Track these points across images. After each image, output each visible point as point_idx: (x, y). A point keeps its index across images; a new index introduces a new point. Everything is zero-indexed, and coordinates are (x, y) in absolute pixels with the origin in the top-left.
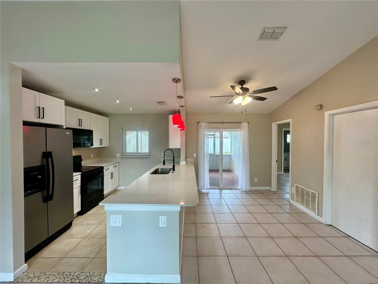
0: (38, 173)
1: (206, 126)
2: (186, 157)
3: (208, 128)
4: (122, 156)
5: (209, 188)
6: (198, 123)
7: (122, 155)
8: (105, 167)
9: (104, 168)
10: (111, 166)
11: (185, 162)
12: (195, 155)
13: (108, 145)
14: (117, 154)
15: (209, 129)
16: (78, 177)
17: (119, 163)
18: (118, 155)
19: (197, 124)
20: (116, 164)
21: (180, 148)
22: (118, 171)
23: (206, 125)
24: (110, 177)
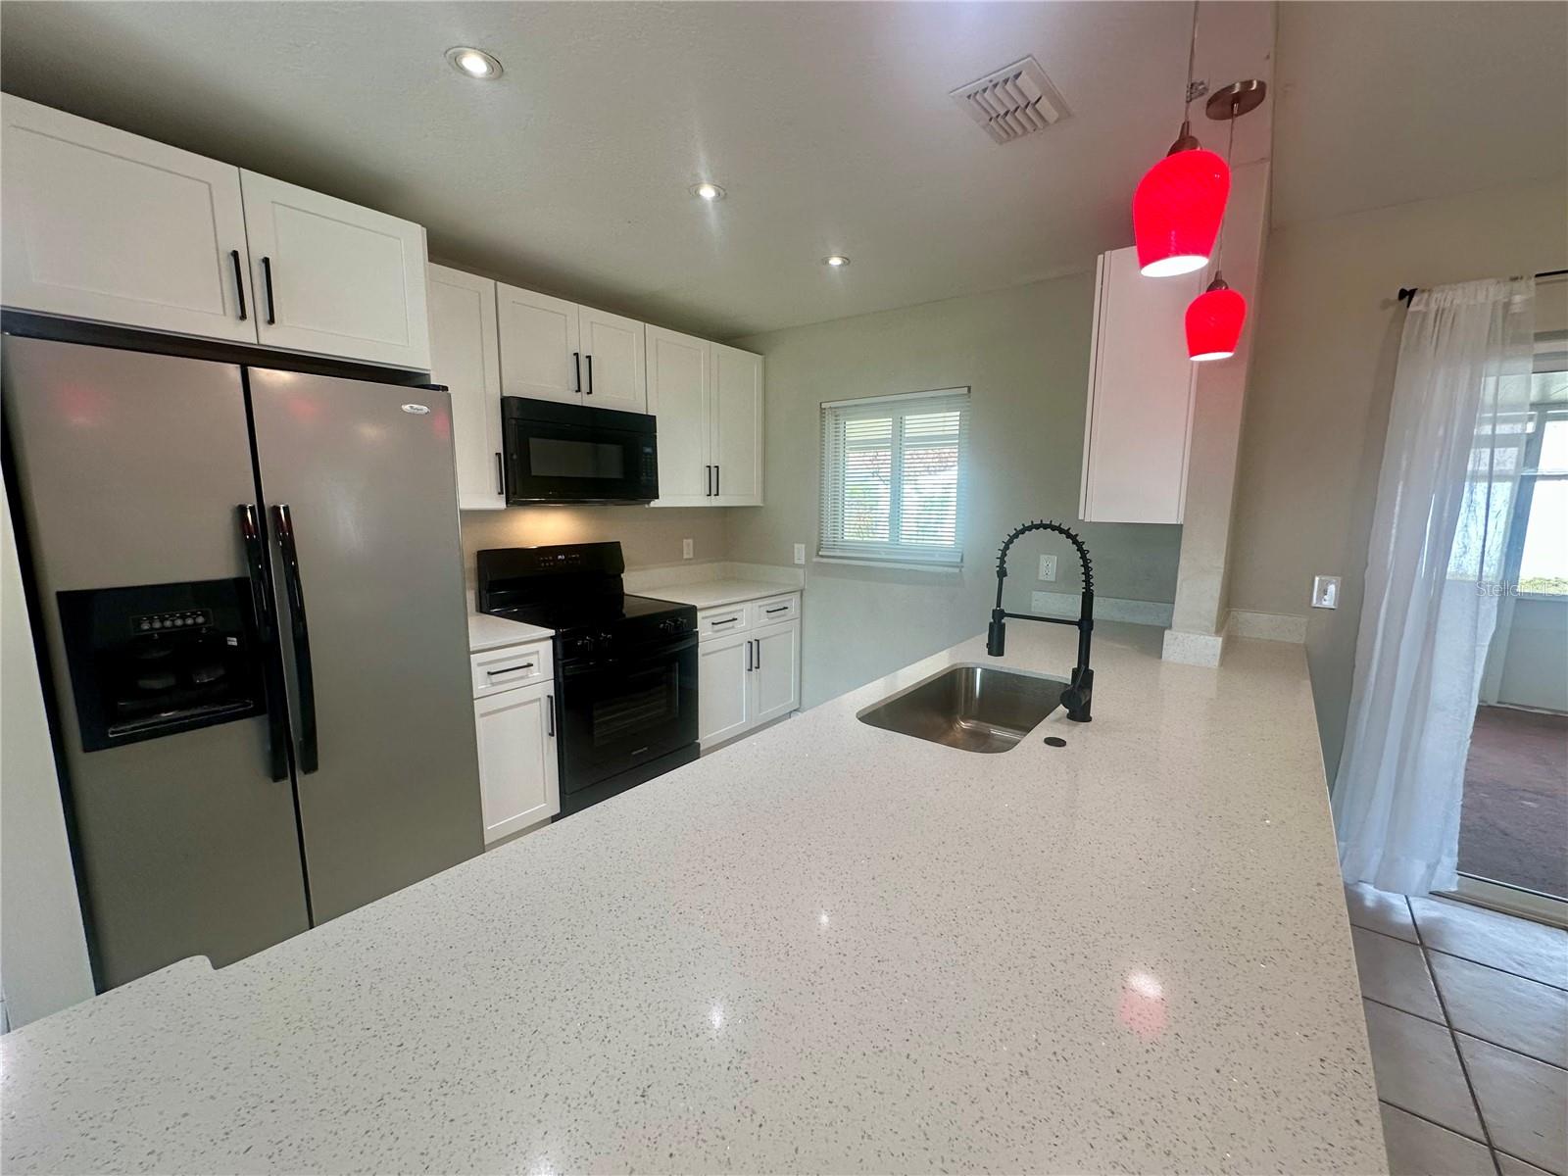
0: (200, 620)
1: (1516, 309)
2: (1231, 599)
3: (1540, 337)
4: (815, 560)
5: (1454, 889)
6: (1407, 295)
7: (818, 555)
8: (702, 609)
9: (700, 615)
10: (749, 604)
11: (1218, 642)
12: (1332, 589)
13: (755, 500)
14: (796, 546)
15: (1543, 347)
16: (538, 652)
17: (802, 592)
18: (800, 553)
19: (1392, 310)
20: (787, 597)
21: (1179, 527)
22: (794, 636)
23: (1507, 305)
24: (745, 665)
